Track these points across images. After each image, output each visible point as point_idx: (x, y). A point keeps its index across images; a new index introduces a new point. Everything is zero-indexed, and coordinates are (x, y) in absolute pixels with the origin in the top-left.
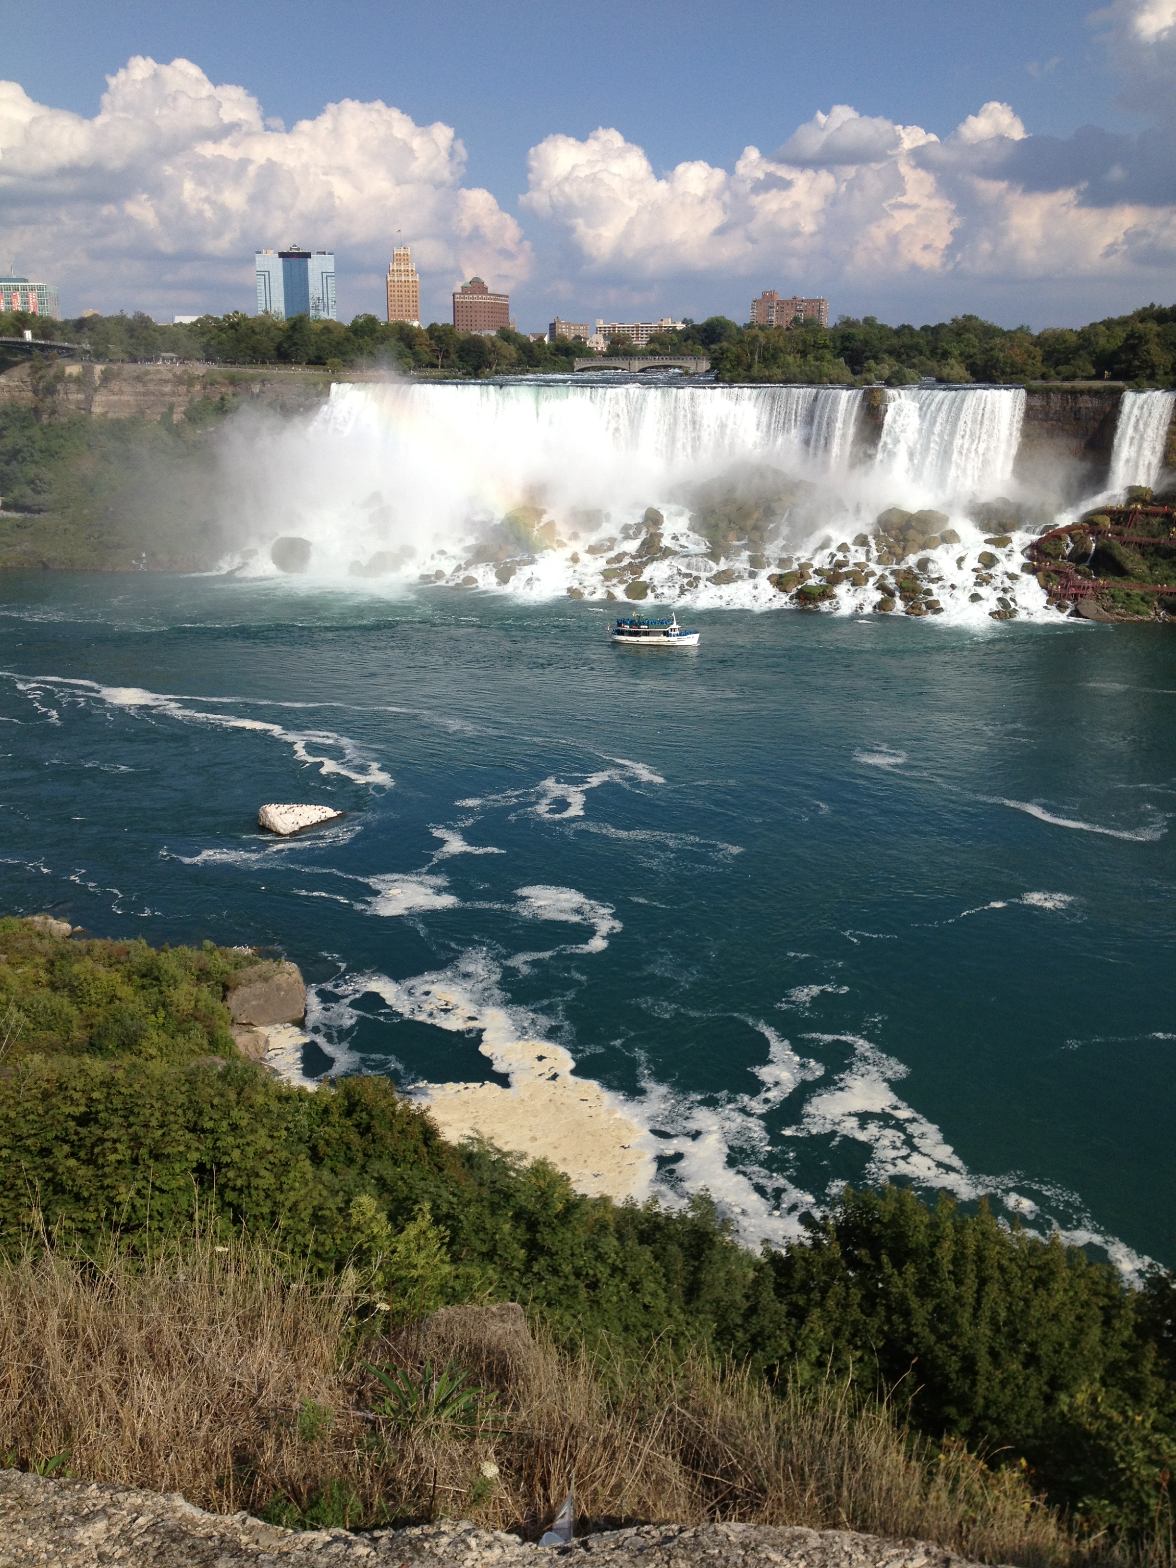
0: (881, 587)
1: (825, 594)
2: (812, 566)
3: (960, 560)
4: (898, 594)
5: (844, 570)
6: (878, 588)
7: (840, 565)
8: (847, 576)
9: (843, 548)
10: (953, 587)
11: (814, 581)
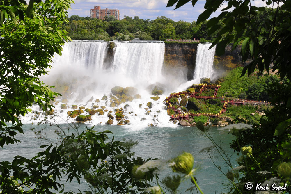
0: (109, 116)
1: (88, 118)
2: (85, 108)
3: (140, 106)
4: (115, 118)
5: (97, 109)
6: (108, 116)
7: (95, 107)
8: (97, 111)
9: (97, 101)
10: (136, 115)
11: (84, 114)
